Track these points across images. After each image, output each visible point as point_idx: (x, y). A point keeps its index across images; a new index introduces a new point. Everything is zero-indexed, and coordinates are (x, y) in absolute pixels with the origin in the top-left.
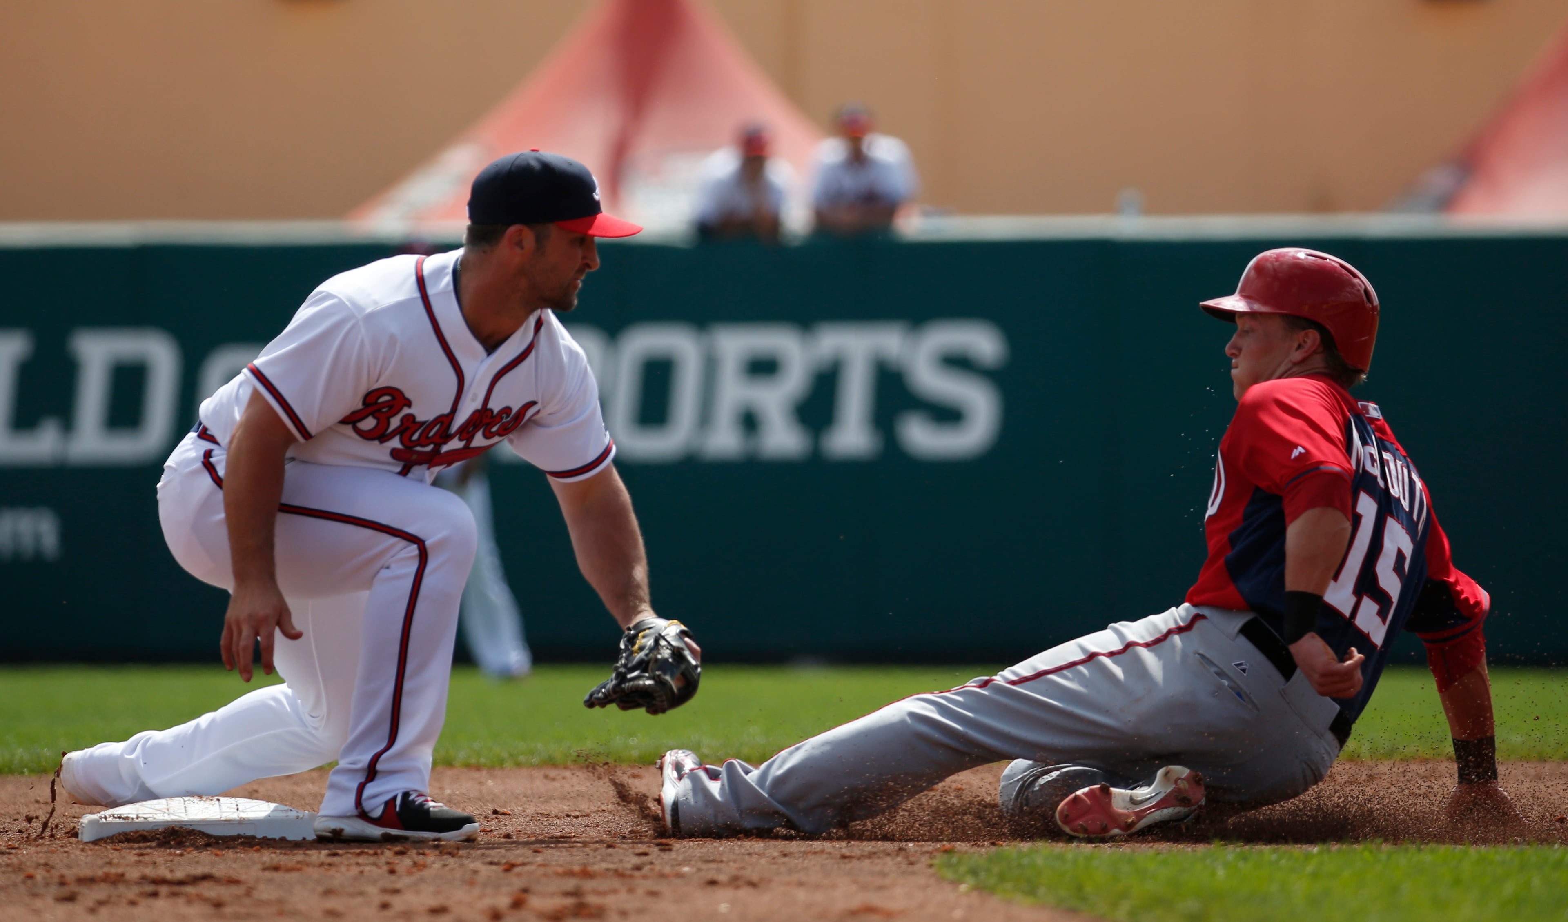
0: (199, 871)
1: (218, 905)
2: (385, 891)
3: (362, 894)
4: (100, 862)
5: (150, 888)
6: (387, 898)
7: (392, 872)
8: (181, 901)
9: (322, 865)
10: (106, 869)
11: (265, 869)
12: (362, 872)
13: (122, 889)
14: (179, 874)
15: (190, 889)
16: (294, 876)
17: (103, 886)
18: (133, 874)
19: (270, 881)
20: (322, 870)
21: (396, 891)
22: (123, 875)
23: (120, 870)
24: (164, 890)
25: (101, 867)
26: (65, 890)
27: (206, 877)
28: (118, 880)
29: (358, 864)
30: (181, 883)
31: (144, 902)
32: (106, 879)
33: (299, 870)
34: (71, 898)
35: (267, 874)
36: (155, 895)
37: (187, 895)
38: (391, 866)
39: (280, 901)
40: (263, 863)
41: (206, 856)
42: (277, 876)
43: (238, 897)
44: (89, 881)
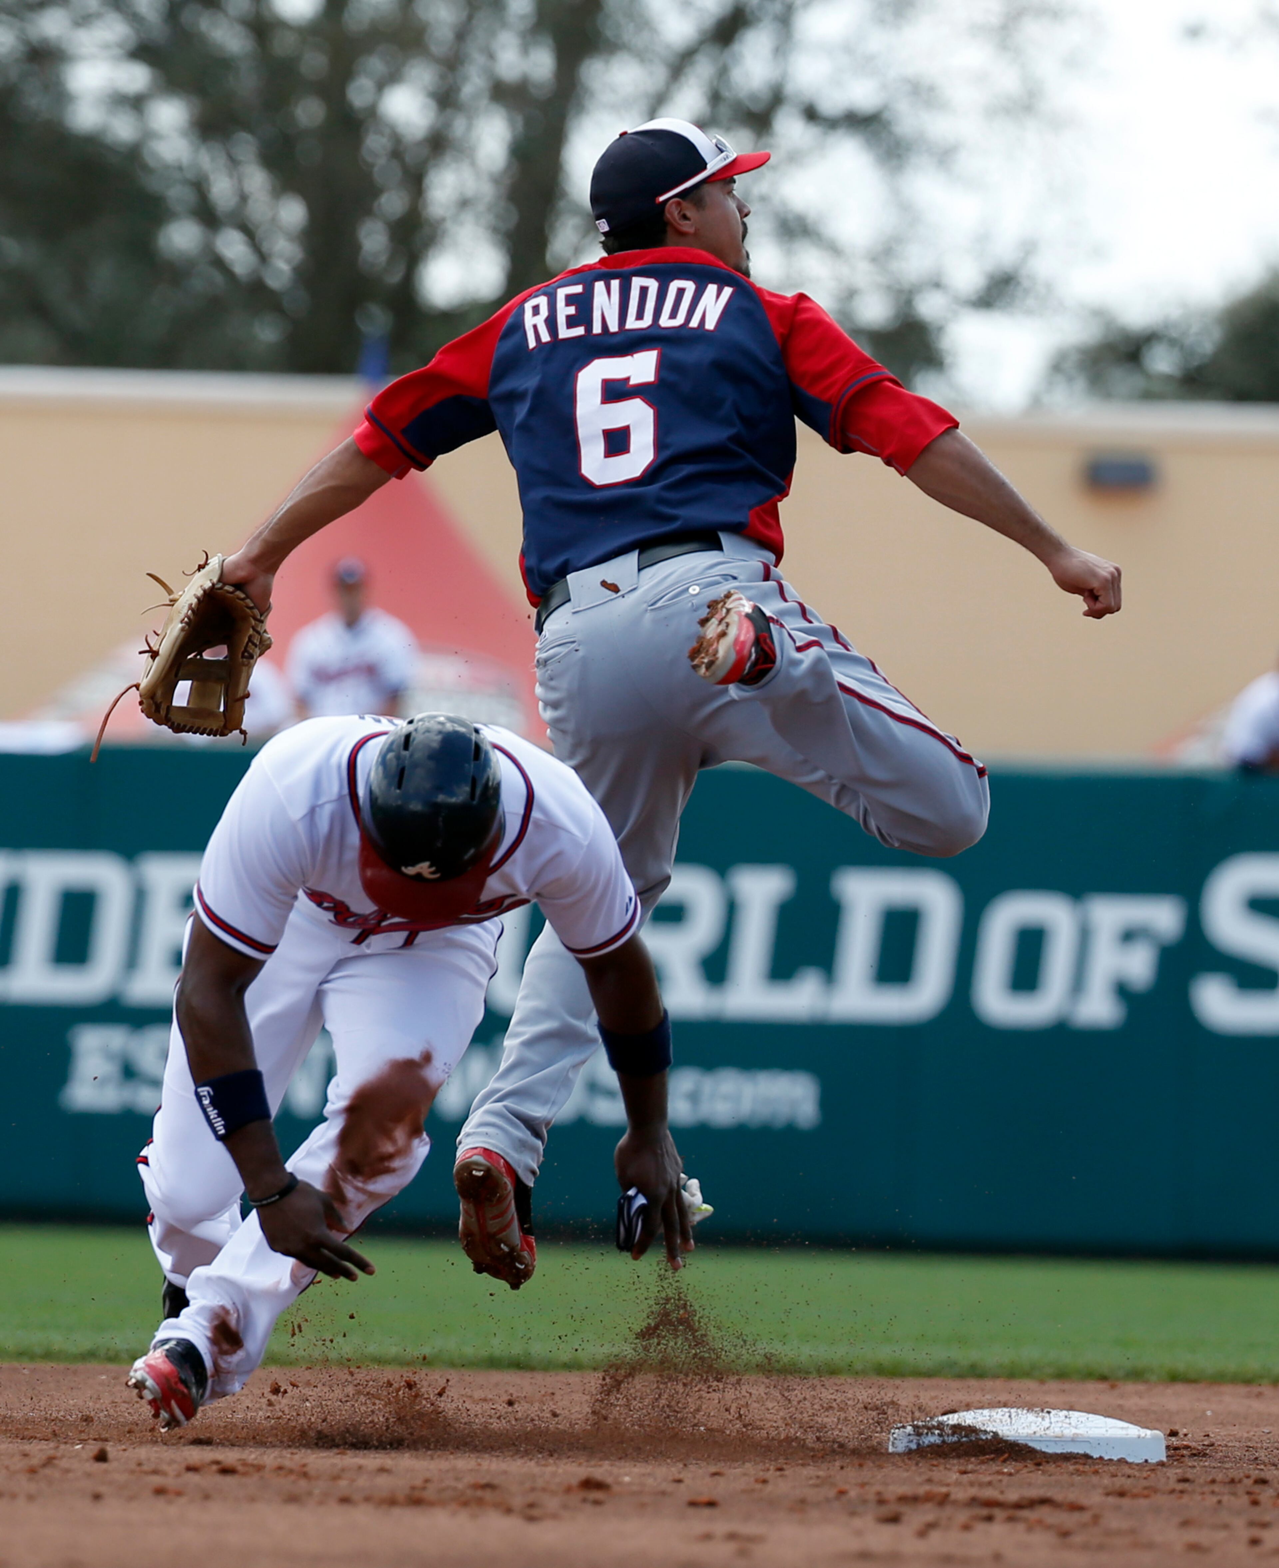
0: (1034, 1493)
1: (1065, 1534)
2: (1252, 1524)
3: (1226, 1527)
4: (919, 1479)
5: (985, 1512)
6: (1257, 1532)
7: (1255, 1503)
8: (1021, 1527)
9: (1172, 1491)
10: (927, 1487)
11: (1108, 1494)
12: (1219, 1502)
13: (948, 1511)
14: (1012, 1496)
15: (1025, 1513)
16: (1143, 1502)
17: (928, 1506)
18: (960, 1494)
19: (1118, 1508)
20: (1173, 1496)
21: (1265, 1525)
22: (947, 1495)
23: (944, 1490)
24: (999, 1513)
25: (921, 1484)
26: (885, 1510)
27: (1044, 1501)
28: (943, 1500)
29: (1213, 1492)
30: (1018, 1506)
31: (981, 1527)
32: (928, 1498)
33: (1146, 1497)
34: (894, 1519)
35: (1111, 1500)
36: (989, 1519)
37: (1026, 1520)
38: (1253, 1497)
39: (1132, 1531)
40: (1105, 1488)
41: (1038, 1477)
42: (1125, 1502)
43: (1084, 1525)
44: (913, 1500)
